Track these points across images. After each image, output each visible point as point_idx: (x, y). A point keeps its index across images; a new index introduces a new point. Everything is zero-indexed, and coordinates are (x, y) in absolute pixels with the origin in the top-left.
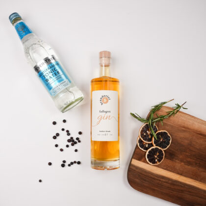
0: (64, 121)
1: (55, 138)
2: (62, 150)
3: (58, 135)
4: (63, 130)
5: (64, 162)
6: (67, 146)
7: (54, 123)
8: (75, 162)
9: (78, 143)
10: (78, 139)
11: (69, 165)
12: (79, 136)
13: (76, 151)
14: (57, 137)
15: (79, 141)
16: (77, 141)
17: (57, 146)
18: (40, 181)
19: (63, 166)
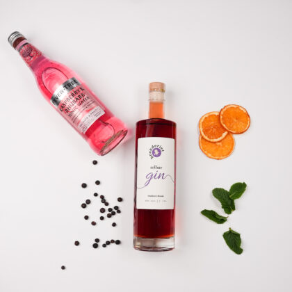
0: (98, 183)
1: (84, 206)
2: (94, 224)
3: (88, 202)
4: (96, 195)
5: (97, 240)
6: (102, 218)
7: (84, 186)
8: (113, 241)
9: (117, 214)
10: (116, 208)
11: (104, 246)
12: (118, 204)
13: (114, 225)
14: (87, 205)
15: (119, 212)
16: (116, 211)
17: (86, 218)
18: (63, 268)
19: (95, 246)
